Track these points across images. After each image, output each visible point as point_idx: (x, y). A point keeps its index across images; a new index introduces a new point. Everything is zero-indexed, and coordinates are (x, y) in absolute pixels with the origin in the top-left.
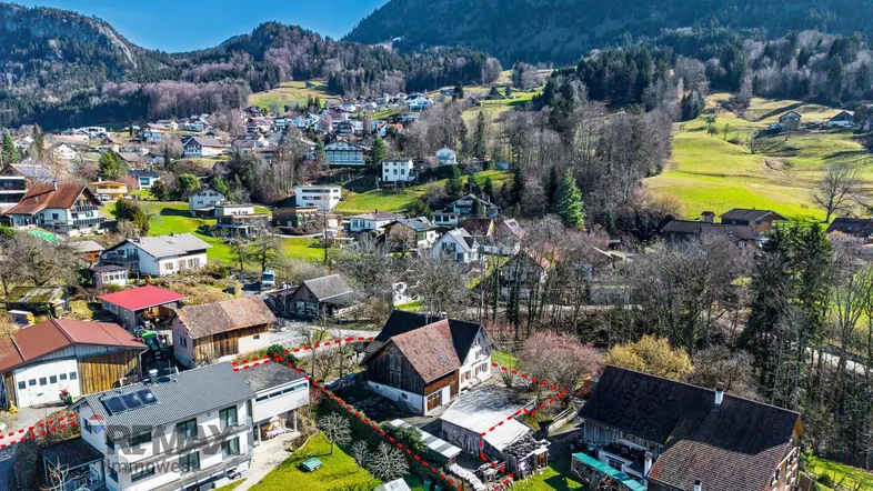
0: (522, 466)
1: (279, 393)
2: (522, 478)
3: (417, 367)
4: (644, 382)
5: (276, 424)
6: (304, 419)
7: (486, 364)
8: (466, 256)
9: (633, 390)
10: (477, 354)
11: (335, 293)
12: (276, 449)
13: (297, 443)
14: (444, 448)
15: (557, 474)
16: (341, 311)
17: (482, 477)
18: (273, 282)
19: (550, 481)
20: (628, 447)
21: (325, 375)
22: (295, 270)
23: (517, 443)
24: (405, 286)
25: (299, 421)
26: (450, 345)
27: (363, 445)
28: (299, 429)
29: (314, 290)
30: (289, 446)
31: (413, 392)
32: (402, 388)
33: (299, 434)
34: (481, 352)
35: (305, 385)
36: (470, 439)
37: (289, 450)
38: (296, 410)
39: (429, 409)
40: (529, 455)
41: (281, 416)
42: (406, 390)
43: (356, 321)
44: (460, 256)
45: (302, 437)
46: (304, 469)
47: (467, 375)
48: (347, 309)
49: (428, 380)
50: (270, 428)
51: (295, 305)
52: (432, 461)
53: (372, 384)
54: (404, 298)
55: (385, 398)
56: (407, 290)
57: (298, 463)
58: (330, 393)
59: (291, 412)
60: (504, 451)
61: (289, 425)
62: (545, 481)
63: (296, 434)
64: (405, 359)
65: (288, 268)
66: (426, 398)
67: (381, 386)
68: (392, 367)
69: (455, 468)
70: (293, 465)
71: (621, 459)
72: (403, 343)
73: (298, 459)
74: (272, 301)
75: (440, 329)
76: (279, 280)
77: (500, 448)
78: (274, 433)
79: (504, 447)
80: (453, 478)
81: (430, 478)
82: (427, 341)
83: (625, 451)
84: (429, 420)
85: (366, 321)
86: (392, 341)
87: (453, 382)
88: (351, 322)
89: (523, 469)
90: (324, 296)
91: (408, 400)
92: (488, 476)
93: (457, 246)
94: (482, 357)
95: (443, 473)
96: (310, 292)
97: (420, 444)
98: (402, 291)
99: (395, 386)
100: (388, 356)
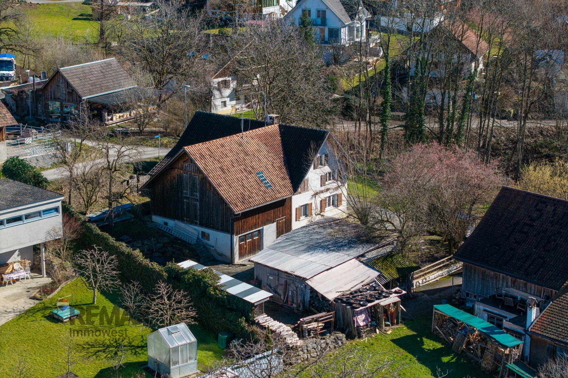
0: (361, 320)
1: (19, 219)
2: (360, 337)
3: (224, 192)
4: (550, 208)
5: (16, 266)
6: (56, 262)
7: (339, 196)
8: (344, 33)
9: (534, 220)
10: (323, 180)
11: (108, 88)
12: (16, 297)
13: (46, 290)
14: (248, 292)
15: (411, 333)
16: (116, 117)
17: (301, 333)
18: (12, 73)
19: (400, 342)
20: (515, 298)
21: (88, 204)
22: (48, 54)
23: (359, 291)
24: (233, 85)
25: (49, 264)
26: (279, 162)
27: (135, 287)
28: (49, 275)
29: (75, 83)
30: (35, 293)
31: (217, 229)
32: (201, 225)
33: (49, 280)
34: (330, 176)
35: (56, 209)
36: (292, 288)
37: (34, 298)
38: (45, 245)
39: (241, 255)
40: (369, 305)
41: (23, 252)
42: (207, 226)
43: (140, 133)
44: (335, 34)
45: (53, 283)
46: (55, 319)
47: (306, 210)
48: (126, 115)
49: (238, 210)
50: (9, 270)
51: (46, 106)
52: (231, 310)
53: (158, 219)
54: (230, 104)
55: (176, 238)
56: (235, 91)
57: (47, 312)
58: (94, 226)
59: (36, 249)
60: (337, 300)
61: (35, 269)
62: (393, 341)
63: (45, 280)
64: (205, 180)
65: (37, 51)
66: (236, 238)
67: (171, 223)
68: (187, 192)
69: (263, 319)
70: (39, 314)
71: (503, 313)
72: (202, 157)
73: (46, 308)
74: (11, 102)
75: (265, 139)
76: (20, 70)
77: (331, 296)
78: (14, 276)
79: (336, 295)
80: (258, 330)
81: (227, 331)
82: (242, 155)
83: (510, 302)
84: (240, 269)
85: (156, 133)
86: (185, 154)
87: (282, 219)
88: (134, 133)
89: (362, 324)
90: (91, 92)
91: (211, 242)
92: (309, 331)
93: (328, 15)
94: (331, 184)
95: (244, 324)
96: (68, 85)
97: (216, 288)
98: (227, 92)
99: (192, 222)
100: (180, 177)
